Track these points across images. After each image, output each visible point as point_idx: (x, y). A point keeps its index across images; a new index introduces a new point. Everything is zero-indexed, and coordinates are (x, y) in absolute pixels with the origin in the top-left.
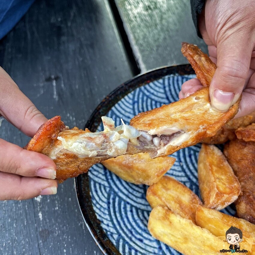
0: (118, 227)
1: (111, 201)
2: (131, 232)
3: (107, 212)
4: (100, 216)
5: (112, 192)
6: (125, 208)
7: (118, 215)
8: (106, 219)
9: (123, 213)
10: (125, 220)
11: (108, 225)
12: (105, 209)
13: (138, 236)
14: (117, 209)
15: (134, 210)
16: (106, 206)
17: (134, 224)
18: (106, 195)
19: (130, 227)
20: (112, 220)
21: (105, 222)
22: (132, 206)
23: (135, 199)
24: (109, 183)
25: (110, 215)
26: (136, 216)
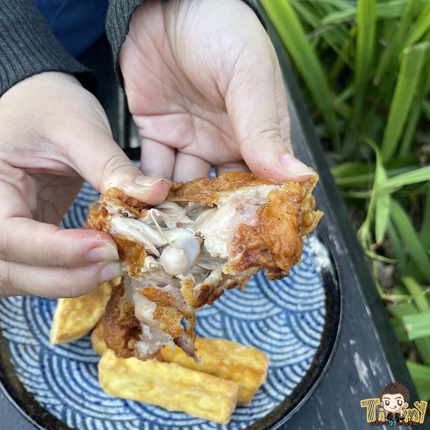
0: (62, 395)
1: (46, 363)
2: (82, 397)
3: (41, 380)
4: (31, 387)
5: (46, 351)
6: (68, 367)
7: (59, 379)
8: (43, 390)
9: (67, 375)
10: (72, 383)
11: (46, 397)
12: (37, 376)
13: (93, 399)
14: (57, 372)
15: (82, 367)
16: (38, 372)
17: (84, 385)
18: (36, 357)
19: (79, 391)
20: (51, 389)
21: (41, 393)
22: (78, 362)
23: (81, 351)
24: (38, 340)
25: (47, 382)
26: (86, 374)
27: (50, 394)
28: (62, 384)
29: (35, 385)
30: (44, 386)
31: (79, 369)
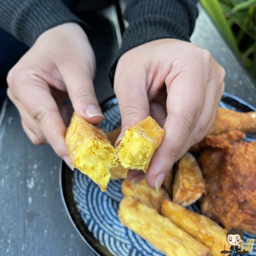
2: (103, 217)
3: (84, 197)
7: (94, 202)
9: (99, 201)
10: (101, 207)
11: (83, 207)
12: (83, 194)
13: (109, 222)
14: (95, 197)
15: (110, 201)
17: (107, 211)
18: (87, 184)
19: (103, 213)
20: (88, 204)
21: (81, 204)
22: (108, 197)
23: (112, 191)
25: (87, 200)
26: (110, 206)
27: (86, 207)
28: (95, 205)
29: (80, 199)
30: (84, 201)
31: (107, 201)
